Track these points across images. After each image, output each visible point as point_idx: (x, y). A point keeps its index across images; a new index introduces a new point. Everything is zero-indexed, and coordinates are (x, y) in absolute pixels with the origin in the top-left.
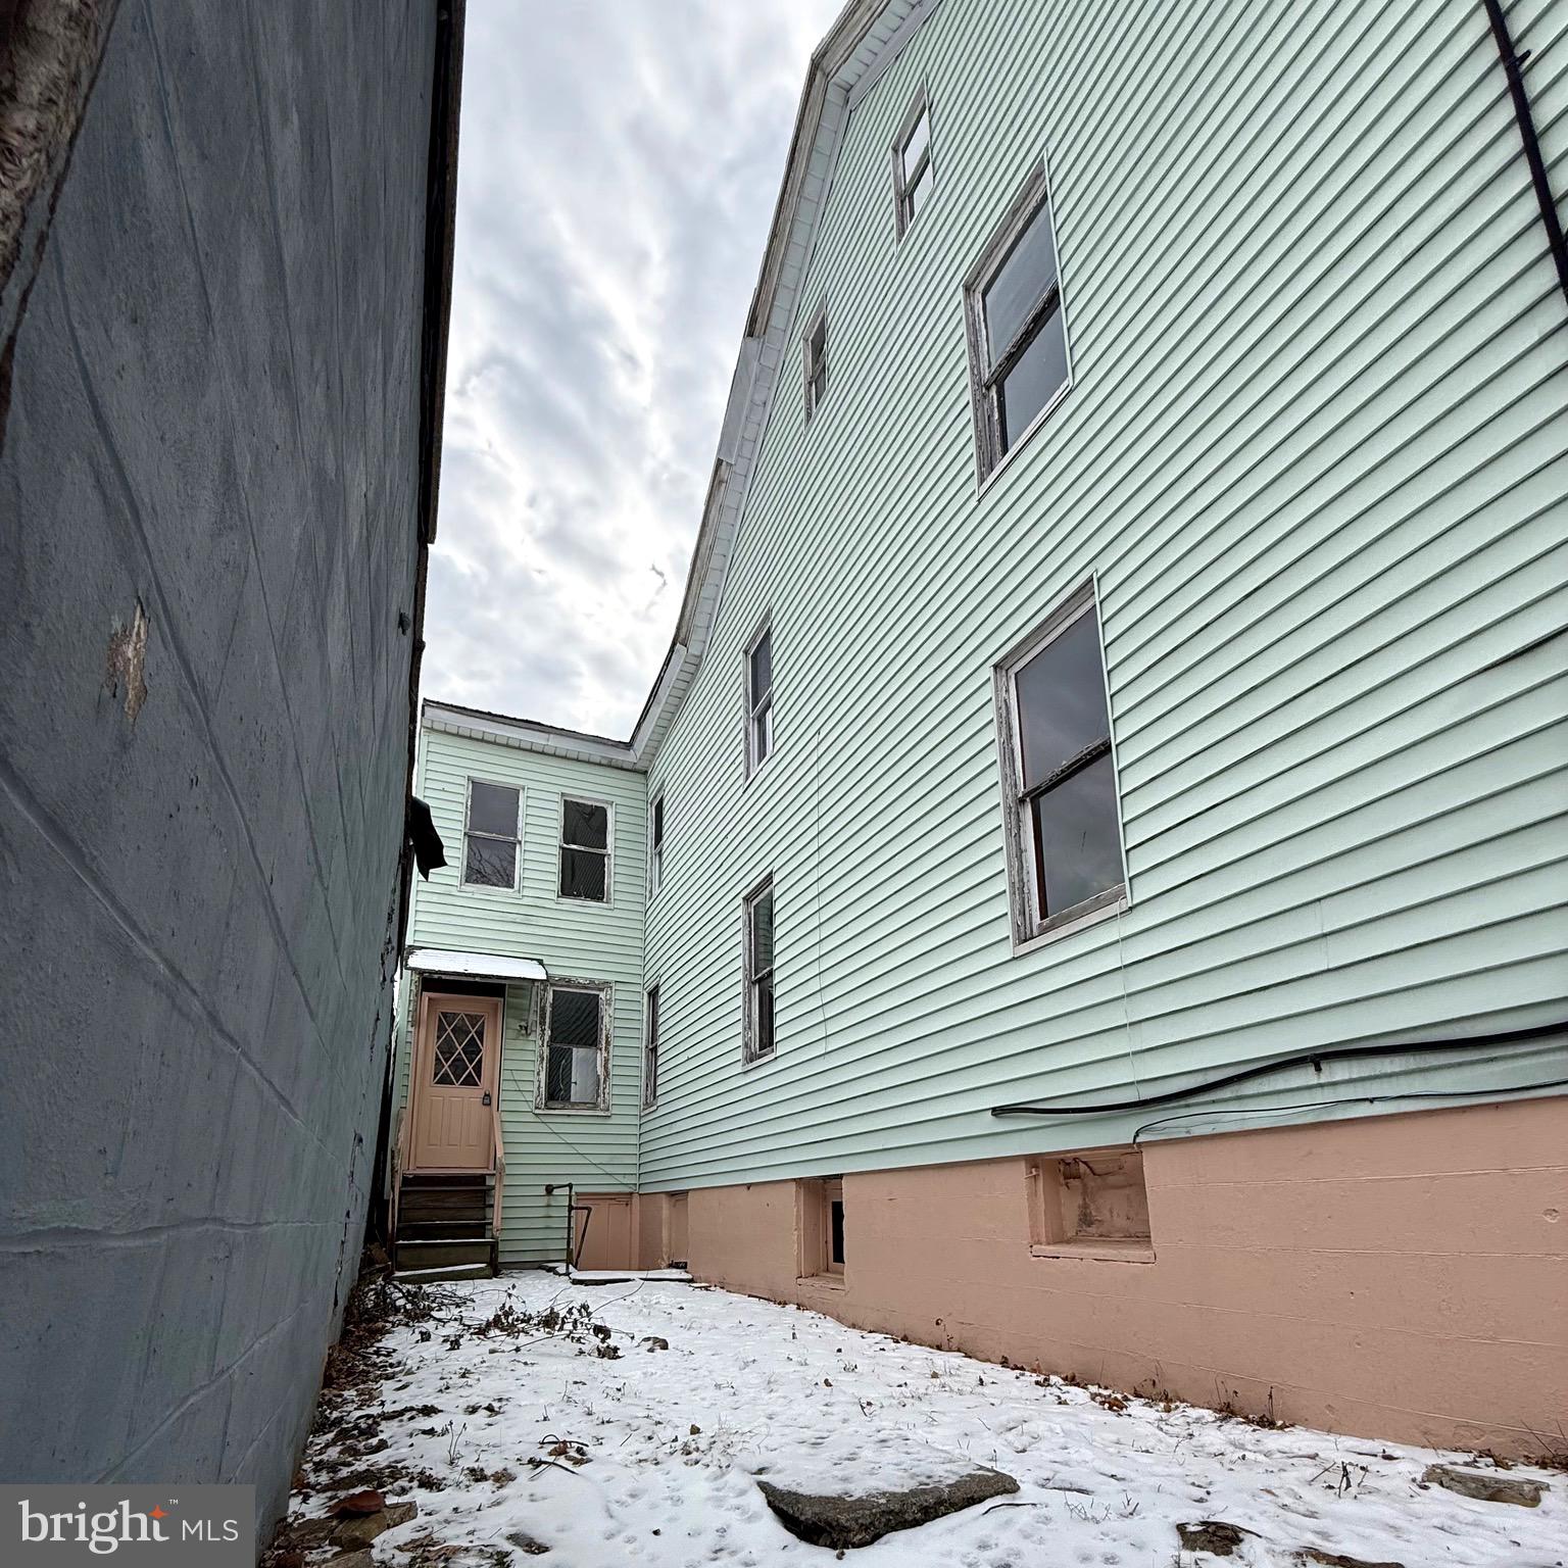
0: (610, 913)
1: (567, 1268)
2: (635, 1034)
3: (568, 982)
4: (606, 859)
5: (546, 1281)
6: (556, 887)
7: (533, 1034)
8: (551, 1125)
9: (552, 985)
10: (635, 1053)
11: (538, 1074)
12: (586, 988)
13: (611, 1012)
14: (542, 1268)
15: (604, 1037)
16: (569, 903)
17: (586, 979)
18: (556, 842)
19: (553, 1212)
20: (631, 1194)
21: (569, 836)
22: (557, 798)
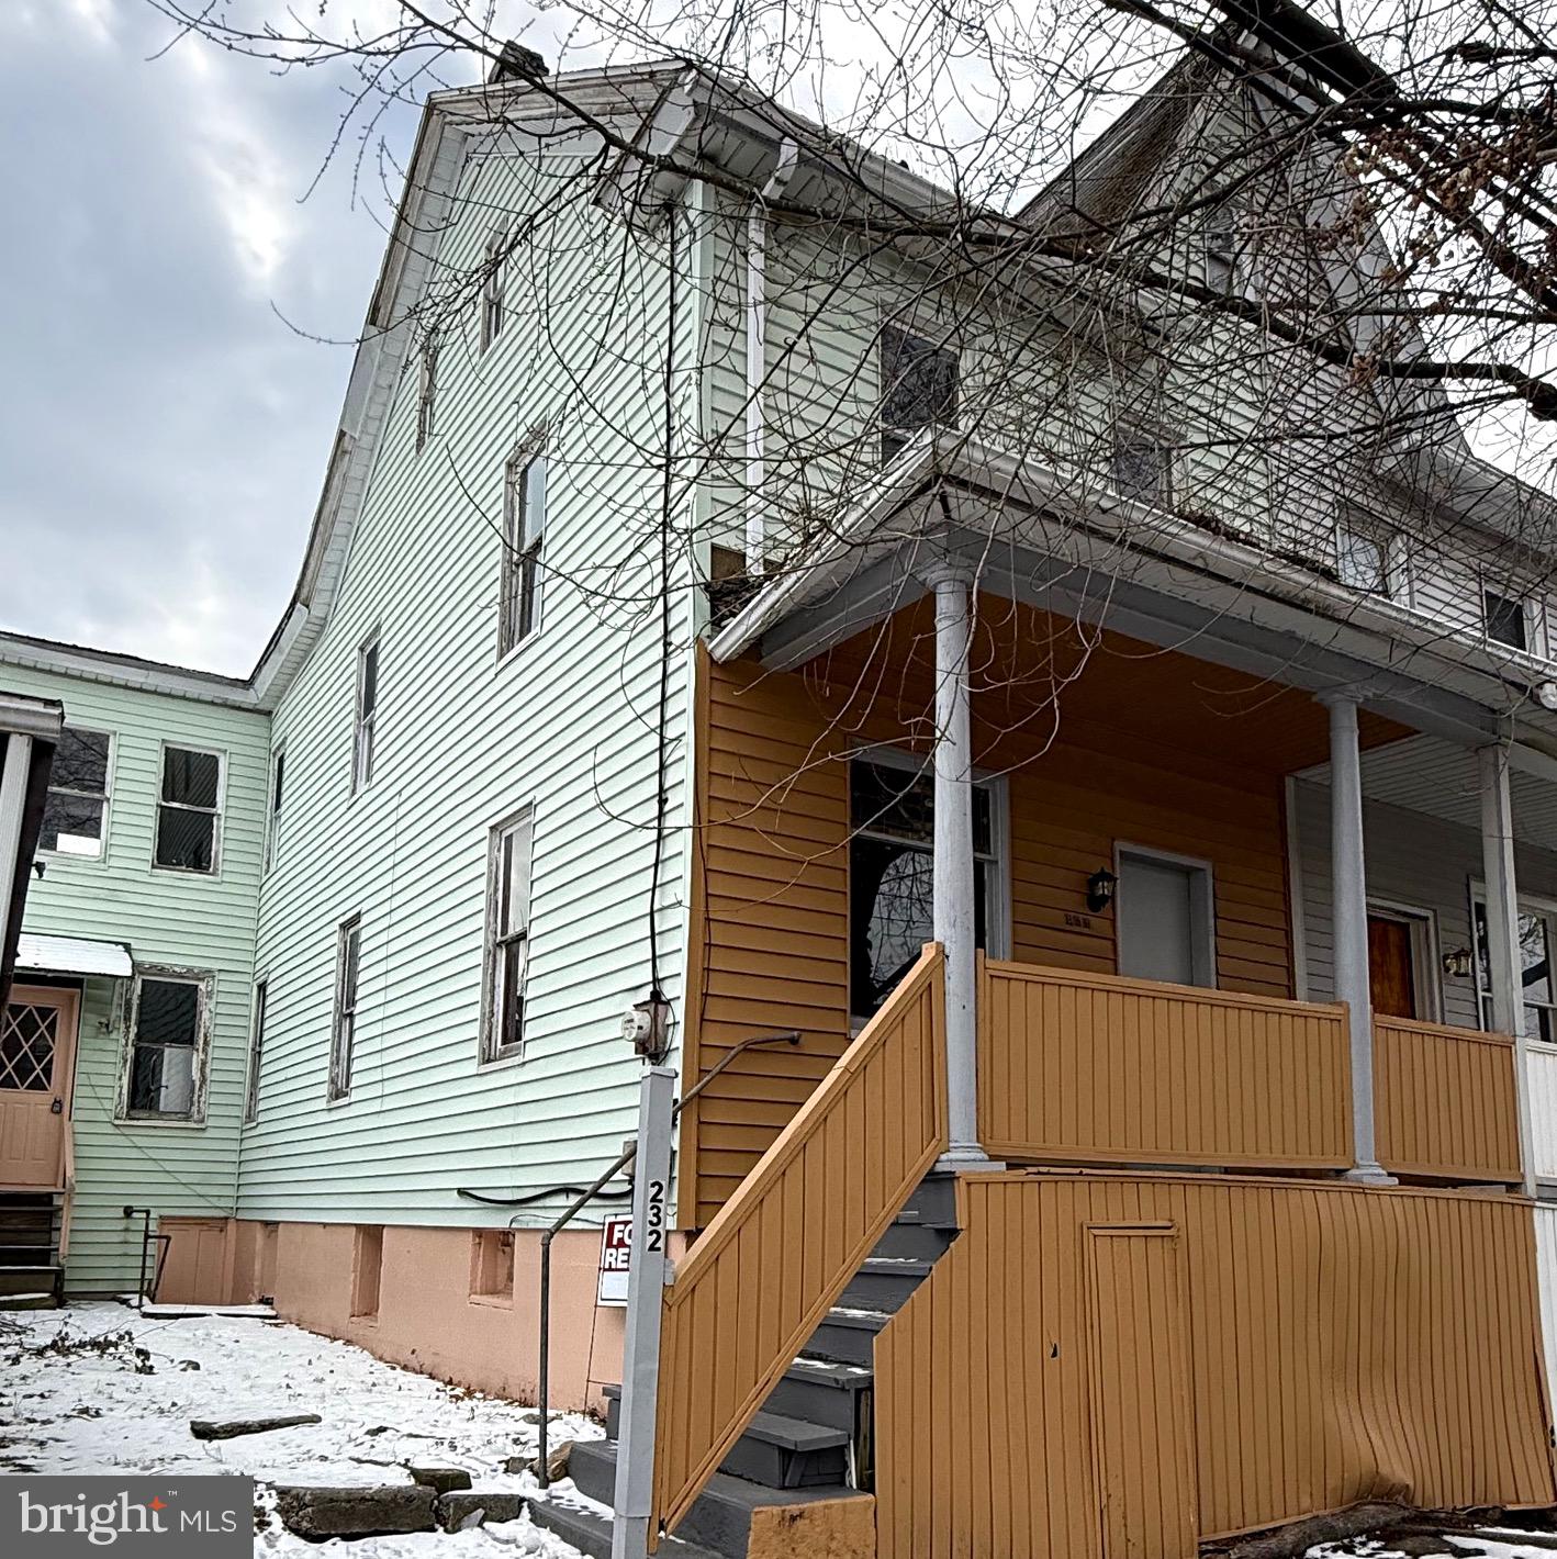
0: (216, 888)
1: (141, 1300)
2: (241, 1033)
3: (162, 970)
4: (215, 819)
5: (116, 1314)
6: (150, 855)
7: (115, 1032)
8: (133, 1138)
9: (141, 973)
10: (239, 1055)
11: (120, 1078)
12: (183, 977)
13: (212, 1006)
14: (114, 1299)
15: (202, 1035)
16: (166, 875)
17: (183, 967)
18: (153, 801)
19: (131, 1237)
20: (227, 1218)
21: (169, 791)
22: (157, 746)
